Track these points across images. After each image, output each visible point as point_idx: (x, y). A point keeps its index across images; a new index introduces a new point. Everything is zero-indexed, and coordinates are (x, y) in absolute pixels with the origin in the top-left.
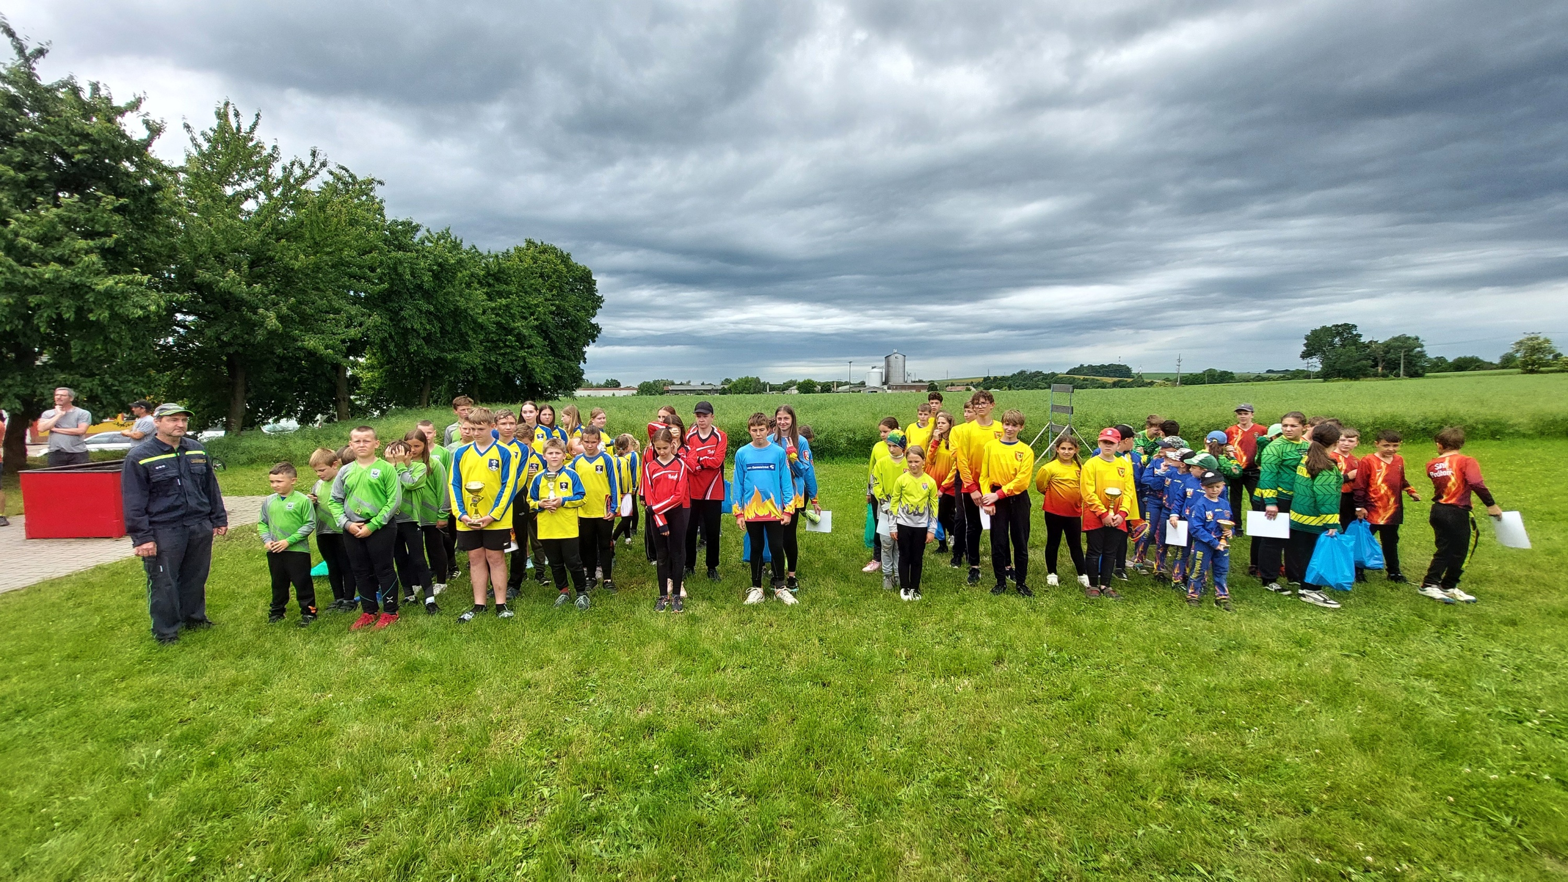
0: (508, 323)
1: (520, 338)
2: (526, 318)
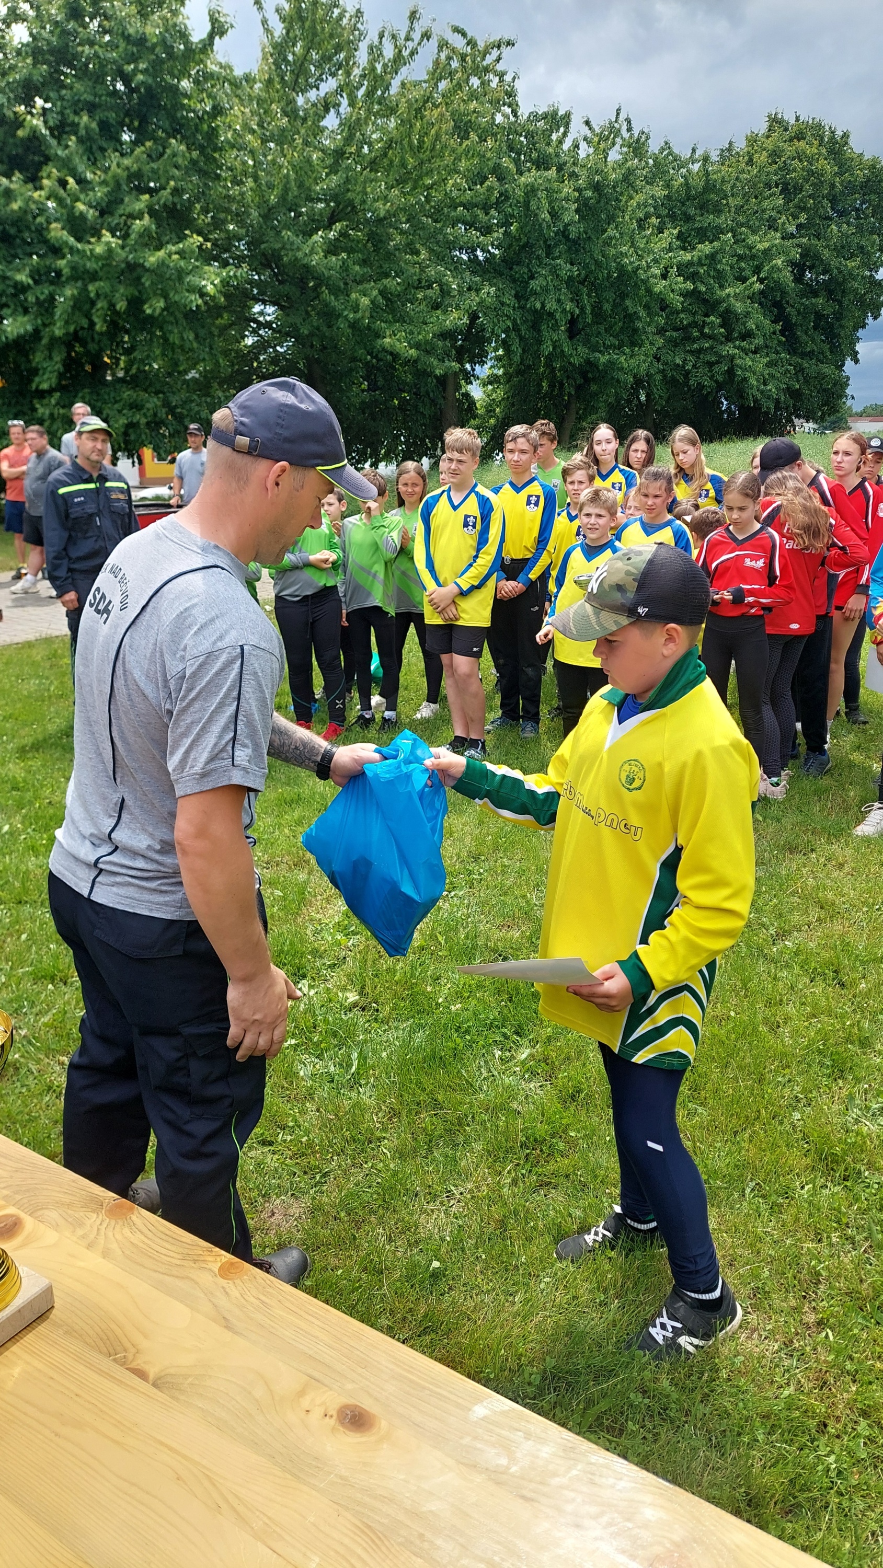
0: (710, 289)
1: (728, 318)
2: (744, 280)
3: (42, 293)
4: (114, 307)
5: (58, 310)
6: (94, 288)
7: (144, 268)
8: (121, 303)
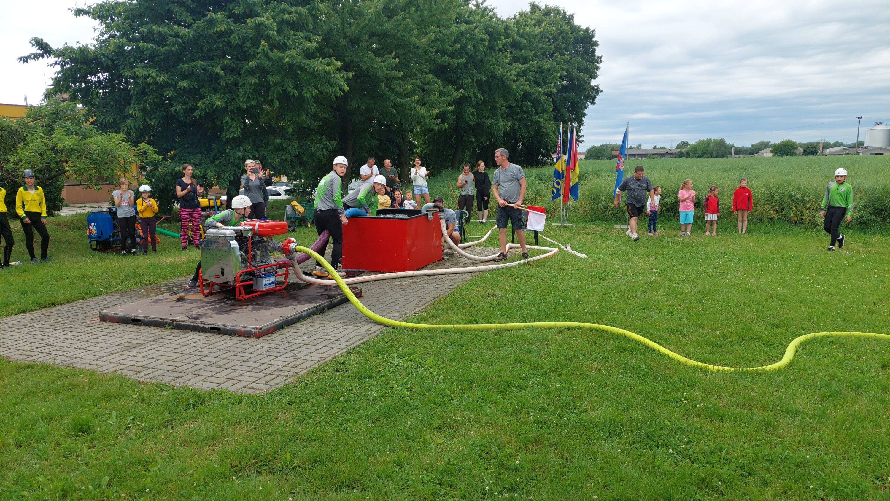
3: (230, 80)
4: (285, 91)
5: (241, 91)
6: (273, 79)
7: (302, 69)
8: (289, 89)
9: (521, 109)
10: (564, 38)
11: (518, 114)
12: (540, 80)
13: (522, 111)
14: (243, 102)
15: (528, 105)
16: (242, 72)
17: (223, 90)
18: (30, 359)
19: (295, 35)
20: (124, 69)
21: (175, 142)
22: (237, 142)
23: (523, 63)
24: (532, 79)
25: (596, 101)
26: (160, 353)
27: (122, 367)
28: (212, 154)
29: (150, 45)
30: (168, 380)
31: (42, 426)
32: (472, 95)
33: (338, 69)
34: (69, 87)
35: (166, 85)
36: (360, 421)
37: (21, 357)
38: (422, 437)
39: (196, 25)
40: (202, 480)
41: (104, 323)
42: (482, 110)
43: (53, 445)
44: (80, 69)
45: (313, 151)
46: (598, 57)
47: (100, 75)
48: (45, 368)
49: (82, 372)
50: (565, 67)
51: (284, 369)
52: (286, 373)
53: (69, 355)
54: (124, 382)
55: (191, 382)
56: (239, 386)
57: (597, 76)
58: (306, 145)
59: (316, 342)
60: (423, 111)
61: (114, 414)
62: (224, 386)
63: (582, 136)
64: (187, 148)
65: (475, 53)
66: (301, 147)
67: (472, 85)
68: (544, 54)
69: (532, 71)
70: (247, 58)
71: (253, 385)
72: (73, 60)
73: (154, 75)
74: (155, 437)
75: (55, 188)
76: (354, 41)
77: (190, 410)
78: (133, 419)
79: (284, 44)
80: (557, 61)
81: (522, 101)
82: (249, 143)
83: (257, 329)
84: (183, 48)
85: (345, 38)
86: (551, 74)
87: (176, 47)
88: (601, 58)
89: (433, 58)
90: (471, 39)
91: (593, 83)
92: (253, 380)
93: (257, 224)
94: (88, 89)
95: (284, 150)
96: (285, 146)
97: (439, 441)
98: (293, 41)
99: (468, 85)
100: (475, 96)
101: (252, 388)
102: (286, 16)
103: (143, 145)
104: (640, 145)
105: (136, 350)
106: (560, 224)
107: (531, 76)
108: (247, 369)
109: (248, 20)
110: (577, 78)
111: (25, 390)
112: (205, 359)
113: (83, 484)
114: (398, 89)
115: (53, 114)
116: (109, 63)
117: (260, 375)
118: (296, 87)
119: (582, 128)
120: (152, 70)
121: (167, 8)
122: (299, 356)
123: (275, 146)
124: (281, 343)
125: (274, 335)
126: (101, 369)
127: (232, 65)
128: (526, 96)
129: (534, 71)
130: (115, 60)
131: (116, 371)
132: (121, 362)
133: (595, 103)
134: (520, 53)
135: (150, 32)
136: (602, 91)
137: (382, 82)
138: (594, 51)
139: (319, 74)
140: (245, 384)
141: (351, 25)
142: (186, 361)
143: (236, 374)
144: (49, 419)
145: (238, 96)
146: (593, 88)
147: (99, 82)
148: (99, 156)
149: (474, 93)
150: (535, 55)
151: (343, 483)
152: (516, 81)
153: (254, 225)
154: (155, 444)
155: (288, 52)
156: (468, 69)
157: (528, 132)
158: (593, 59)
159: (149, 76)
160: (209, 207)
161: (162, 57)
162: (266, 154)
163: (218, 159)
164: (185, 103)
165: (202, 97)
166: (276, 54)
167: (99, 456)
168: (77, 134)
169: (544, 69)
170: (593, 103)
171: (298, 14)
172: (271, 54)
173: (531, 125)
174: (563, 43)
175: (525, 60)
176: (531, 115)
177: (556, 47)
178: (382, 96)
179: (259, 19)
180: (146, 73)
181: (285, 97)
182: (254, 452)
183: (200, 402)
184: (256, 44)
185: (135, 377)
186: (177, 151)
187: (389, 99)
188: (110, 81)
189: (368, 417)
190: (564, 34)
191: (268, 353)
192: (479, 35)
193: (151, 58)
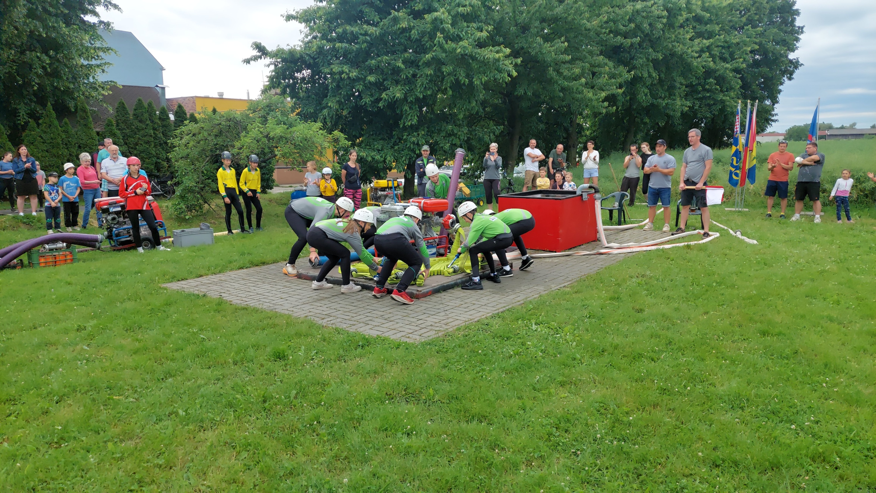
3: (409, 73)
4: (457, 81)
5: (419, 82)
6: (446, 69)
7: (474, 58)
8: (460, 78)
9: (703, 87)
10: (758, 9)
11: (699, 93)
12: (727, 55)
13: (704, 90)
14: (420, 92)
15: (711, 82)
16: (420, 64)
17: (403, 82)
18: (245, 303)
19: (468, 27)
20: (323, 66)
21: (363, 130)
22: (414, 128)
23: (708, 38)
24: (718, 54)
25: (794, 76)
26: (340, 305)
27: (311, 314)
28: (393, 140)
29: (344, 45)
30: (344, 326)
31: (251, 352)
32: (646, 75)
33: (507, 57)
34: (280, 83)
35: (357, 80)
36: (494, 372)
37: (239, 302)
38: (547, 390)
39: (382, 23)
40: (363, 401)
41: (300, 280)
42: (658, 90)
43: (258, 366)
44: (288, 69)
45: (481, 135)
46: (799, 27)
47: (304, 72)
48: (256, 310)
49: (282, 316)
50: (757, 41)
51: (436, 325)
52: (437, 329)
53: (273, 302)
54: (312, 325)
55: (361, 329)
56: (399, 335)
57: (797, 48)
58: (475, 130)
59: (466, 305)
60: (590, 95)
61: (303, 347)
62: (387, 334)
63: (776, 115)
64: (372, 135)
65: (651, 31)
66: (470, 132)
67: (647, 65)
68: (734, 28)
69: (718, 46)
70: (425, 51)
71: (410, 335)
72: (284, 60)
73: (347, 71)
74: (331, 367)
75: (269, 170)
76: (525, 29)
77: (359, 350)
78: (317, 353)
79: (458, 35)
80: (747, 34)
81: (705, 79)
82: (423, 130)
83: (418, 291)
84: (371, 44)
85: (516, 25)
86: (739, 49)
87: (365, 44)
88: (802, 28)
89: (605, 39)
90: (647, 17)
91: (792, 56)
92: (411, 331)
93: (423, 201)
94: (295, 84)
95: (455, 135)
96: (455, 132)
97: (562, 396)
98: (466, 33)
99: (642, 66)
100: (650, 76)
101: (409, 337)
102: (460, 9)
103: (336, 133)
104: (854, 124)
105: (322, 302)
106: (733, 209)
107: (716, 51)
108: (407, 322)
109: (426, 16)
110: (772, 52)
111: (241, 326)
112: (374, 312)
113: (278, 394)
114: (566, 73)
115: (267, 106)
116: (312, 61)
117: (417, 328)
118: (468, 76)
119: (776, 106)
120: (345, 67)
121: (359, 9)
122: (450, 315)
123: (447, 132)
124: (436, 304)
125: (431, 297)
126: (295, 315)
127: (412, 58)
128: (709, 73)
129: (721, 46)
130: (316, 59)
131: (306, 317)
132: (311, 310)
133: (793, 78)
134: (705, 28)
135: (345, 32)
136: (802, 64)
137: (550, 66)
138: (794, 20)
139: (488, 62)
140: (403, 334)
141: (521, 13)
142: (359, 313)
143: (398, 325)
144: (256, 347)
145: (416, 86)
146: (791, 61)
147: (303, 79)
148: (301, 142)
149: (649, 72)
150: (722, 29)
151: (473, 417)
152: (697, 58)
153: (420, 203)
154: (331, 372)
155: (461, 43)
156: (643, 49)
157: (711, 112)
158: (793, 30)
159: (342, 72)
160: (388, 187)
161: (354, 54)
162: (438, 139)
163: (398, 145)
164: (372, 95)
165: (386, 89)
166: (451, 45)
167: (290, 377)
168: (284, 124)
169: (732, 43)
170: (790, 79)
171: (472, 6)
172: (446, 46)
173: (714, 104)
174: (756, 14)
175: (710, 35)
176: (715, 93)
177: (747, 19)
178: (550, 81)
179: (436, 14)
180: (340, 69)
181: (457, 85)
182: (404, 386)
183: (367, 344)
184: (432, 37)
185: (320, 322)
186: (364, 137)
187: (557, 83)
188: (312, 76)
189: (503, 369)
190: (757, 4)
191: (425, 311)
192: (656, 13)
193: (345, 56)
